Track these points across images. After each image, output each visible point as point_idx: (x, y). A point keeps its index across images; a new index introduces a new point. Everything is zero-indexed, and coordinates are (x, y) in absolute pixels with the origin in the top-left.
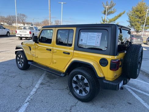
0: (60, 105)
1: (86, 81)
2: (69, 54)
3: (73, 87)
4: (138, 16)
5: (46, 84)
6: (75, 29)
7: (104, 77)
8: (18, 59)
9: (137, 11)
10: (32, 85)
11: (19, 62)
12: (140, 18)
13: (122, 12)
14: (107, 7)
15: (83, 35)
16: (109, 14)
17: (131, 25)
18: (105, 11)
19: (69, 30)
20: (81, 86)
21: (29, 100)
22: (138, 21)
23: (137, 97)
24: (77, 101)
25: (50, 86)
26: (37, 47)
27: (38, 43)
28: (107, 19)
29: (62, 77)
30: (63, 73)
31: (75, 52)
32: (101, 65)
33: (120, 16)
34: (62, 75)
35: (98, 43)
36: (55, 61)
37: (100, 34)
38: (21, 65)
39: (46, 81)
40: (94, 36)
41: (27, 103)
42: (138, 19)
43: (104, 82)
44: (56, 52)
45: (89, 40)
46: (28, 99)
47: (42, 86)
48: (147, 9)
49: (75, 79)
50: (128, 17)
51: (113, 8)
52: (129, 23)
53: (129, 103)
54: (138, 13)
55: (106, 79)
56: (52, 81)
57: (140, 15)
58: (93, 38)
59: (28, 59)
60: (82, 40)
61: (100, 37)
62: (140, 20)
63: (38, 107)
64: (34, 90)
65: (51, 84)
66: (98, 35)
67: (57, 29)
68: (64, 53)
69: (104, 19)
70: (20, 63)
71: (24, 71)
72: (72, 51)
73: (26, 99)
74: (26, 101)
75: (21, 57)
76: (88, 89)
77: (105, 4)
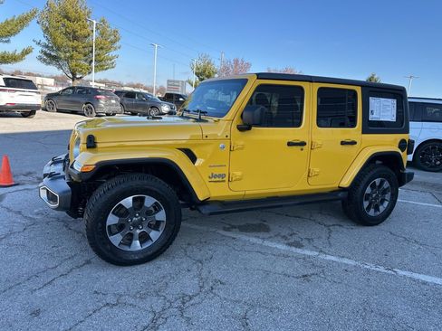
2: (354, 143)
5: (298, 241)
6: (359, 90)
8: (114, 220)
13: (27, 13)
21: (383, 268)
44: (322, 146)
45: (383, 112)
60: (372, 112)
65: (301, 237)
67: (318, 86)
68: (343, 143)
73: (379, 272)
74: (388, 271)
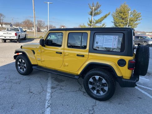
0: (81, 106)
1: (104, 81)
2: (83, 56)
3: (90, 88)
4: (122, 17)
5: (57, 88)
6: (89, 32)
7: (122, 76)
8: (18, 63)
9: (121, 13)
10: (43, 90)
11: (19, 67)
12: (123, 19)
13: (107, 14)
14: (94, 8)
15: (99, 38)
16: (95, 14)
17: (115, 25)
18: (92, 12)
19: (82, 33)
20: (98, 86)
21: (49, 105)
22: (122, 22)
23: (143, 92)
24: (94, 101)
25: (62, 89)
26: (43, 50)
27: (44, 46)
28: (94, 20)
29: (76, 79)
30: (78, 75)
31: (90, 54)
32: (120, 66)
33: (106, 17)
34: (76, 77)
35: (115, 45)
36: (67, 64)
37: (117, 37)
38: (23, 70)
39: (56, 85)
40: (111, 38)
41: (48, 108)
42: (121, 21)
43: (123, 80)
44: (68, 55)
45: (105, 43)
46: (47, 104)
47: (54, 90)
48: (129, 11)
49: (91, 80)
50: (113, 18)
51: (99, 9)
52: (114, 24)
53: (139, 98)
54: (122, 15)
55: (124, 78)
56: (62, 84)
57: (123, 17)
58: (110, 41)
59: (33, 63)
60: (97, 43)
61: (117, 40)
62: (123, 21)
63: (62, 110)
64: (48, 95)
65: (62, 87)
66: (115, 37)
67: (68, 32)
68: (78, 55)
69: (90, 20)
70: (21, 68)
71: (27, 76)
72: (87, 53)
73: (45, 104)
74: (46, 106)
75: (23, 61)
76: (106, 88)
77: (91, 5)
